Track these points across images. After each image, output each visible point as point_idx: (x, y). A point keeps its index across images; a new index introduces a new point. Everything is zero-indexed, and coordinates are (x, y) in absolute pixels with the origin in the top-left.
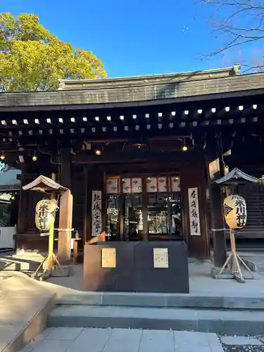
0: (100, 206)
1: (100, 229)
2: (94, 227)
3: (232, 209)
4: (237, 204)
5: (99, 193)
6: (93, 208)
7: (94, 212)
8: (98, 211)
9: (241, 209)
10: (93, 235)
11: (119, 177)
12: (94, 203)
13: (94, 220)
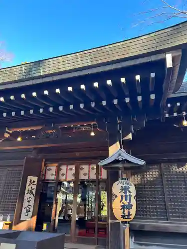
0: (34, 192)
1: (30, 214)
2: (24, 211)
3: (116, 196)
4: (122, 190)
5: (35, 179)
6: (26, 192)
7: (27, 196)
8: (32, 196)
9: (126, 197)
10: (21, 219)
11: (57, 165)
12: (28, 188)
13: (25, 204)
